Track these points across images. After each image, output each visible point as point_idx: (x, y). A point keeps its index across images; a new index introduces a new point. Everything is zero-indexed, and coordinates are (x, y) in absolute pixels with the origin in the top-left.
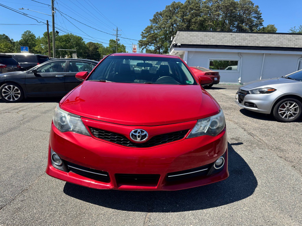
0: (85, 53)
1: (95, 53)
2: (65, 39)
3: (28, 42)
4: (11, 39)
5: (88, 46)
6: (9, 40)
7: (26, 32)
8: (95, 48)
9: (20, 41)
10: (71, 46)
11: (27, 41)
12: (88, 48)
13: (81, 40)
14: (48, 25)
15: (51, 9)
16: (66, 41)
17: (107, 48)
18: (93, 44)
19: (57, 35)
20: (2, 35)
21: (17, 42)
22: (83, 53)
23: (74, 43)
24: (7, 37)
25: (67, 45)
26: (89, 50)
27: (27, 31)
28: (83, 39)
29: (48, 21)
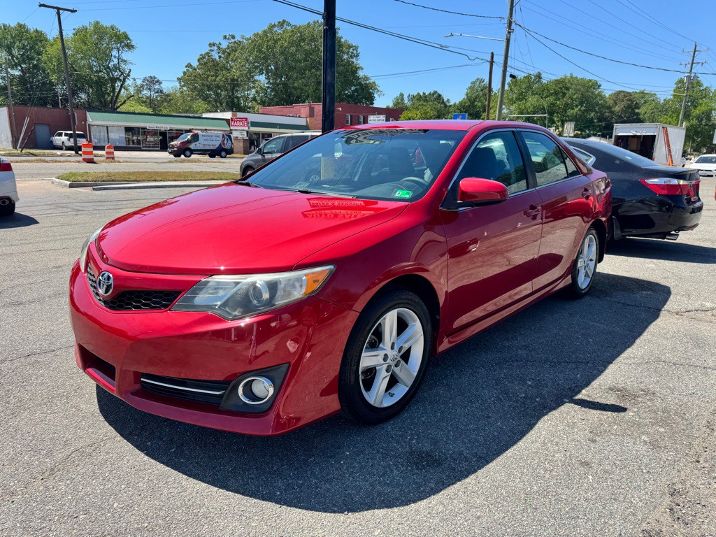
0: (600, 120)
1: (627, 118)
2: (554, 90)
3: (476, 103)
4: (445, 100)
5: (611, 102)
6: (443, 102)
7: (474, 83)
8: (629, 107)
9: (461, 103)
10: (568, 105)
11: (475, 101)
12: (609, 108)
13: (594, 89)
14: (492, 62)
15: (506, 25)
16: (556, 93)
17: (667, 101)
18: (625, 96)
19: (538, 81)
20: (432, 92)
21: (455, 104)
22: (596, 121)
23: (575, 96)
24: (440, 95)
25: (558, 102)
26: (612, 112)
27: (478, 79)
28: (599, 86)
29: (492, 54)
